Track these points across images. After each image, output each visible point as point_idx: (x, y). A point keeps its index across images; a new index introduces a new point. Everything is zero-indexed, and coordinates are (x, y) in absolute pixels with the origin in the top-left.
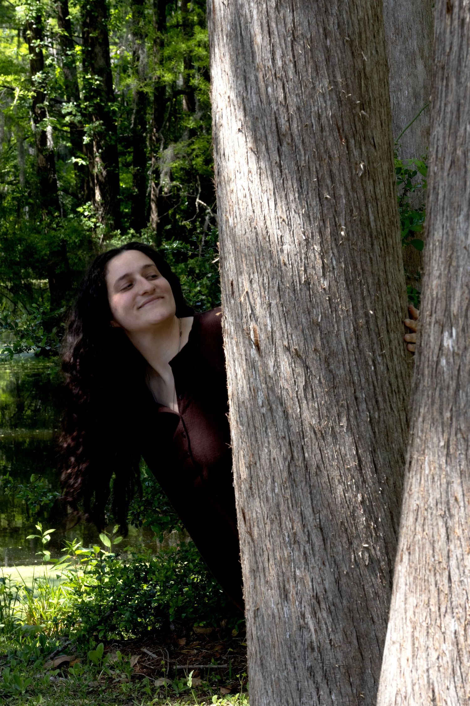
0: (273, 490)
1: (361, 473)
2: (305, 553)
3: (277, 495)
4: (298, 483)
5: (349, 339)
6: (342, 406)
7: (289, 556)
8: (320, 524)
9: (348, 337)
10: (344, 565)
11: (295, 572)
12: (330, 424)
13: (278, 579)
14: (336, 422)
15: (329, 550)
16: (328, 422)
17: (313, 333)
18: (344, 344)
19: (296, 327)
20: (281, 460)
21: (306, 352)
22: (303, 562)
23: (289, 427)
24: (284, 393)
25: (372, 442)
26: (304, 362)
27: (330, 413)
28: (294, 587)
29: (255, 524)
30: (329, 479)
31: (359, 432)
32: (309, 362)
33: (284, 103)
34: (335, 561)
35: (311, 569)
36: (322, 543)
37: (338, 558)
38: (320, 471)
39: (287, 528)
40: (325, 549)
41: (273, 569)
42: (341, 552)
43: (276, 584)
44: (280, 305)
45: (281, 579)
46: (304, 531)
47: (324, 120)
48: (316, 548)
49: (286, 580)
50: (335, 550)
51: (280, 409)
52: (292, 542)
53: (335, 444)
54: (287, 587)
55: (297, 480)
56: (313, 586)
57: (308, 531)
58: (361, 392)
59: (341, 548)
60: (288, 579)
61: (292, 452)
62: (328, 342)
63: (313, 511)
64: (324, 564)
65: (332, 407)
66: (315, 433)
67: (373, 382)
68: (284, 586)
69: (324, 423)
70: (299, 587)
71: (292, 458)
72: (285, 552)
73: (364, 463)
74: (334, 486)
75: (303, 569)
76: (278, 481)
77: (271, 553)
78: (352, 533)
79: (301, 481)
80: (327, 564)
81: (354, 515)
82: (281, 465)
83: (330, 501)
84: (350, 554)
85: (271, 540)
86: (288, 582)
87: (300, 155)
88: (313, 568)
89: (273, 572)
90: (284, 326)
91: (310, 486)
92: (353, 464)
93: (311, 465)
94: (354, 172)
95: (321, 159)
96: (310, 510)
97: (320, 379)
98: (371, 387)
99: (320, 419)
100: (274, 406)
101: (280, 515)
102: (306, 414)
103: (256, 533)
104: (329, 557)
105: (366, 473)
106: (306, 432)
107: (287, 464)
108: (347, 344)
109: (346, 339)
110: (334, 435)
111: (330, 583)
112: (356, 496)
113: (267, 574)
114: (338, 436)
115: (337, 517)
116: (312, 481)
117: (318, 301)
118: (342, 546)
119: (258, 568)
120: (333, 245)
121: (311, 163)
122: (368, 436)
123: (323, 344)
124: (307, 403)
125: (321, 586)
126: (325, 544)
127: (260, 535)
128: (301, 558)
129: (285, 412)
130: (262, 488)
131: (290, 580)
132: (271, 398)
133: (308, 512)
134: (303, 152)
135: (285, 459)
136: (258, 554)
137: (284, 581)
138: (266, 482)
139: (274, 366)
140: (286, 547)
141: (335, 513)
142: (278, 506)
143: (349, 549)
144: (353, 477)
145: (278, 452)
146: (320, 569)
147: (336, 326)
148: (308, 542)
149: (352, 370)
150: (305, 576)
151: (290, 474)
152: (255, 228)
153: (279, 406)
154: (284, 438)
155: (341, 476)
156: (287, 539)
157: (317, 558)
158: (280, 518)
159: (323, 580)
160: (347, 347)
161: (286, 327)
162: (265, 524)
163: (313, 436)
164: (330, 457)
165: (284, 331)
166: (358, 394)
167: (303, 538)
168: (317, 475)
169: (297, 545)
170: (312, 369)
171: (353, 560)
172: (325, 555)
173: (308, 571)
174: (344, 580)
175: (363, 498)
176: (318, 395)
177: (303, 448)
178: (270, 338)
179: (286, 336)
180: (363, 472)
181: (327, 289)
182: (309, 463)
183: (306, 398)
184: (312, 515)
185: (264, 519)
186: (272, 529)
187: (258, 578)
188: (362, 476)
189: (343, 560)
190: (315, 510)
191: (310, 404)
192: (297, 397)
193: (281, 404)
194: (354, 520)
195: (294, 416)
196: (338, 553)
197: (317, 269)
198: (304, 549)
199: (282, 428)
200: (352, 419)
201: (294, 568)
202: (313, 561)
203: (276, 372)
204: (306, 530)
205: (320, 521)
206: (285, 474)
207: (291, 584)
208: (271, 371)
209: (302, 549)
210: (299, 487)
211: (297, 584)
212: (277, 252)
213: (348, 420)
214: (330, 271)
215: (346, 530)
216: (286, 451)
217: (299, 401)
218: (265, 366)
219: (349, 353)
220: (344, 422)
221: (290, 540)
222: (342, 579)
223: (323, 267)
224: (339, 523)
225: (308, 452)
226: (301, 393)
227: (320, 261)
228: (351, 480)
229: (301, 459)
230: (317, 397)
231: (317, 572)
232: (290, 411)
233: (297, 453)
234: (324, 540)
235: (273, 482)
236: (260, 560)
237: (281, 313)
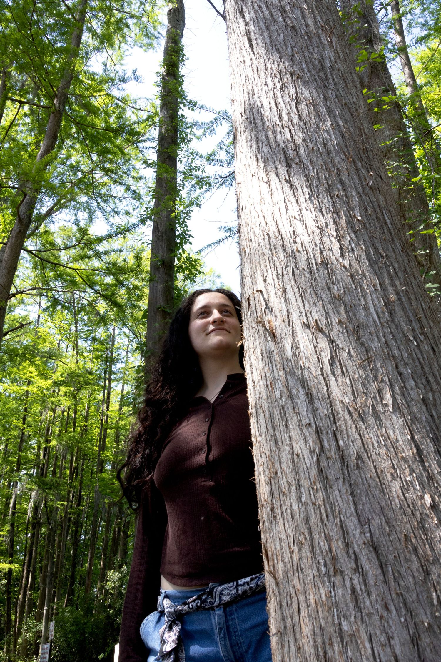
0: (299, 499)
1: (423, 466)
2: (353, 590)
3: (305, 504)
4: (332, 482)
5: (380, 312)
6: (382, 381)
7: (329, 597)
8: (372, 541)
9: (379, 310)
10: (422, 611)
11: (340, 624)
12: (370, 402)
13: (315, 641)
14: (377, 400)
15: (392, 584)
16: (367, 400)
17: (335, 307)
18: (375, 316)
19: (315, 304)
20: (306, 454)
21: (329, 325)
22: (351, 606)
23: (314, 411)
24: (306, 373)
25: (431, 428)
26: (328, 337)
27: (367, 389)
28: (340, 653)
29: (280, 558)
30: (376, 471)
31: (411, 413)
32: (334, 335)
33: (291, 140)
34: (405, 603)
35: (366, 619)
36: (379, 571)
37: (409, 599)
38: (363, 462)
39: (321, 551)
40: (386, 582)
41: (306, 625)
42: (412, 586)
43: (312, 651)
44: (295, 288)
45: (319, 640)
46: (347, 553)
47: (329, 146)
48: (372, 582)
49: (327, 641)
50: (402, 583)
51: (301, 392)
52: (332, 573)
53: (380, 425)
54: (330, 654)
55: (330, 477)
56: (372, 649)
57: (354, 552)
58: (405, 368)
59: (411, 580)
60: (330, 639)
61: (321, 442)
62: (354, 315)
63: (359, 521)
64: (387, 608)
65: (369, 382)
66: (350, 413)
67: (418, 359)
68: (325, 653)
69: (359, 401)
70: (350, 654)
71: (322, 449)
72: (322, 591)
73: (425, 452)
74: (386, 482)
75: (353, 618)
76: (305, 484)
77: (301, 598)
78: (426, 555)
79: (337, 479)
80: (392, 608)
81: (423, 526)
82: (308, 462)
83: (383, 504)
84: (428, 591)
85: (301, 577)
86: (331, 644)
87: (309, 170)
88: (370, 615)
89: (307, 630)
90: (301, 305)
91: (350, 484)
92: (409, 452)
93: (350, 455)
94: (364, 183)
95: (329, 171)
96: (355, 520)
97: (349, 351)
98: (417, 364)
99: (354, 397)
100: (294, 391)
101: (310, 533)
102: (337, 393)
103: (281, 573)
104: (394, 595)
105: (430, 466)
106: (338, 413)
107: (315, 458)
108: (378, 317)
109: (377, 313)
110: (376, 414)
111: (402, 644)
112: (422, 498)
113: (298, 636)
114: (382, 417)
115: (398, 529)
116: (353, 477)
117: (339, 277)
118: (414, 577)
119: (285, 627)
120: (350, 231)
121: (320, 174)
122: (424, 418)
123: (348, 317)
124: (336, 380)
125: (388, 649)
126: (384, 573)
127: (286, 573)
128: (348, 598)
129: (309, 395)
130: (285, 502)
131: (334, 640)
132: (290, 383)
133: (352, 524)
134: (311, 168)
135: (312, 452)
136: (284, 604)
137: (324, 643)
138: (290, 490)
139: (292, 347)
140: (323, 583)
141: (394, 523)
142: (307, 520)
143: (425, 582)
144: (412, 471)
145: (303, 446)
146: (381, 617)
147: (362, 300)
148: (356, 570)
149: (389, 343)
150: (358, 630)
151: (320, 470)
152: (268, 234)
153: (300, 389)
154: (309, 424)
155: (394, 468)
156: (323, 569)
157: (374, 597)
158: (311, 538)
159: (389, 638)
160: (379, 320)
161: (304, 305)
162: (292, 553)
163: (347, 417)
164: (376, 444)
165: (302, 309)
166: (402, 369)
167: (347, 565)
168: (358, 467)
169: (339, 578)
170: (339, 342)
171: (435, 602)
172: (387, 593)
173: (363, 622)
174: (425, 640)
175: (433, 500)
176: (349, 369)
177: (335, 435)
178: (286, 321)
179: (304, 314)
180: (427, 464)
181: (348, 266)
182: (346, 453)
183: (334, 374)
184: (358, 526)
185: (289, 547)
186: (300, 559)
187: (286, 645)
188: (425, 469)
189: (419, 601)
190: (362, 519)
191: (340, 380)
192: (322, 375)
193: (303, 386)
194: (426, 535)
195: (320, 396)
196: (408, 588)
197: (334, 251)
198: (352, 584)
199: (305, 413)
200: (398, 397)
201: (339, 618)
202: (368, 603)
203: (294, 353)
204: (351, 552)
205: (371, 536)
206: (314, 472)
207: (336, 648)
208: (289, 353)
209: (348, 583)
210: (335, 488)
211: (345, 647)
212: (290, 244)
213: (393, 397)
214: (349, 251)
215: (415, 549)
216: (313, 441)
217: (324, 379)
218: (282, 351)
219: (383, 326)
220: (388, 398)
221: (328, 571)
222: (423, 636)
223: (341, 248)
224: (403, 539)
225: (343, 438)
226: (327, 368)
227: (338, 244)
228: (411, 474)
229: (334, 448)
230: (347, 371)
231: (378, 623)
232: (314, 392)
233: (328, 442)
234: (381, 566)
235: (299, 487)
236: (287, 613)
237: (297, 294)
